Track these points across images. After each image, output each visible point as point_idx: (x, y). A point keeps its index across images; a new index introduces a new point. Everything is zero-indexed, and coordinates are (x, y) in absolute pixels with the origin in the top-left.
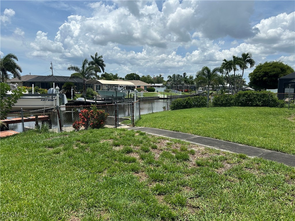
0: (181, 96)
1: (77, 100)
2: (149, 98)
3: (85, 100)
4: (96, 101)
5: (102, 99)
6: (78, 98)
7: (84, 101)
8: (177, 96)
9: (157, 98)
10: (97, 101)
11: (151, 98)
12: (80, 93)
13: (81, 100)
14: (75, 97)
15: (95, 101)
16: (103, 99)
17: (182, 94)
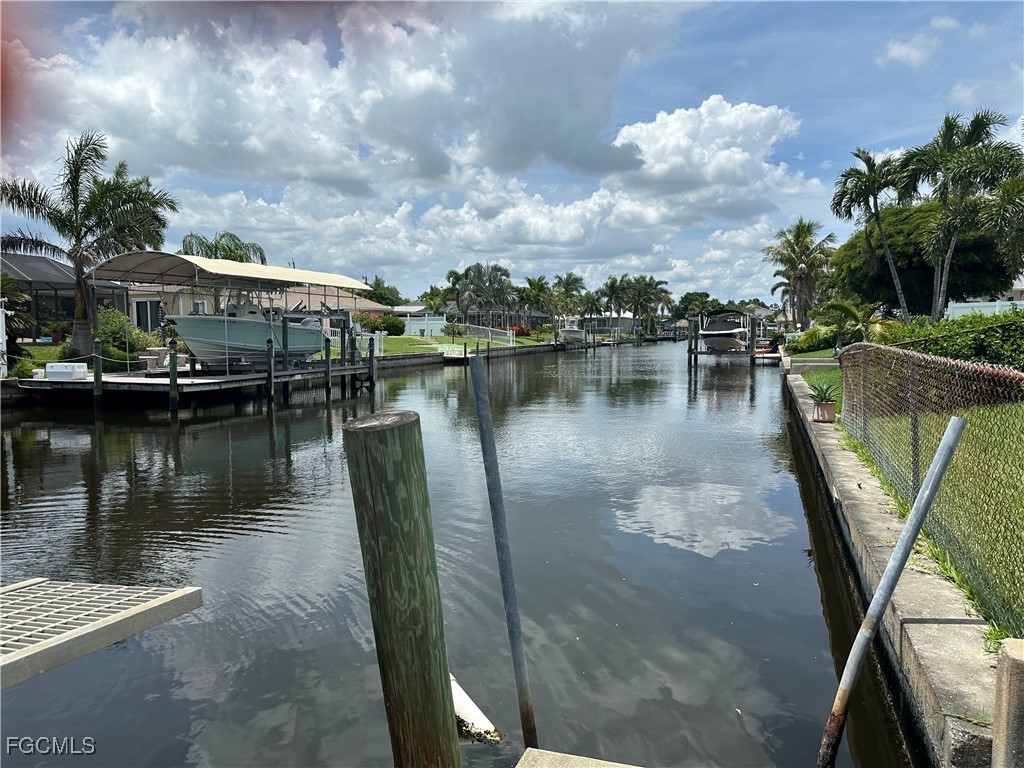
0: (514, 348)
1: (39, 375)
2: (407, 361)
3: (98, 377)
4: (174, 381)
5: (193, 366)
6: (43, 366)
7: (92, 379)
8: (501, 349)
9: (436, 360)
10: (180, 381)
11: (414, 361)
12: (49, 340)
13: (70, 374)
14: (27, 362)
15: (167, 381)
16: (198, 367)
17: (517, 342)
